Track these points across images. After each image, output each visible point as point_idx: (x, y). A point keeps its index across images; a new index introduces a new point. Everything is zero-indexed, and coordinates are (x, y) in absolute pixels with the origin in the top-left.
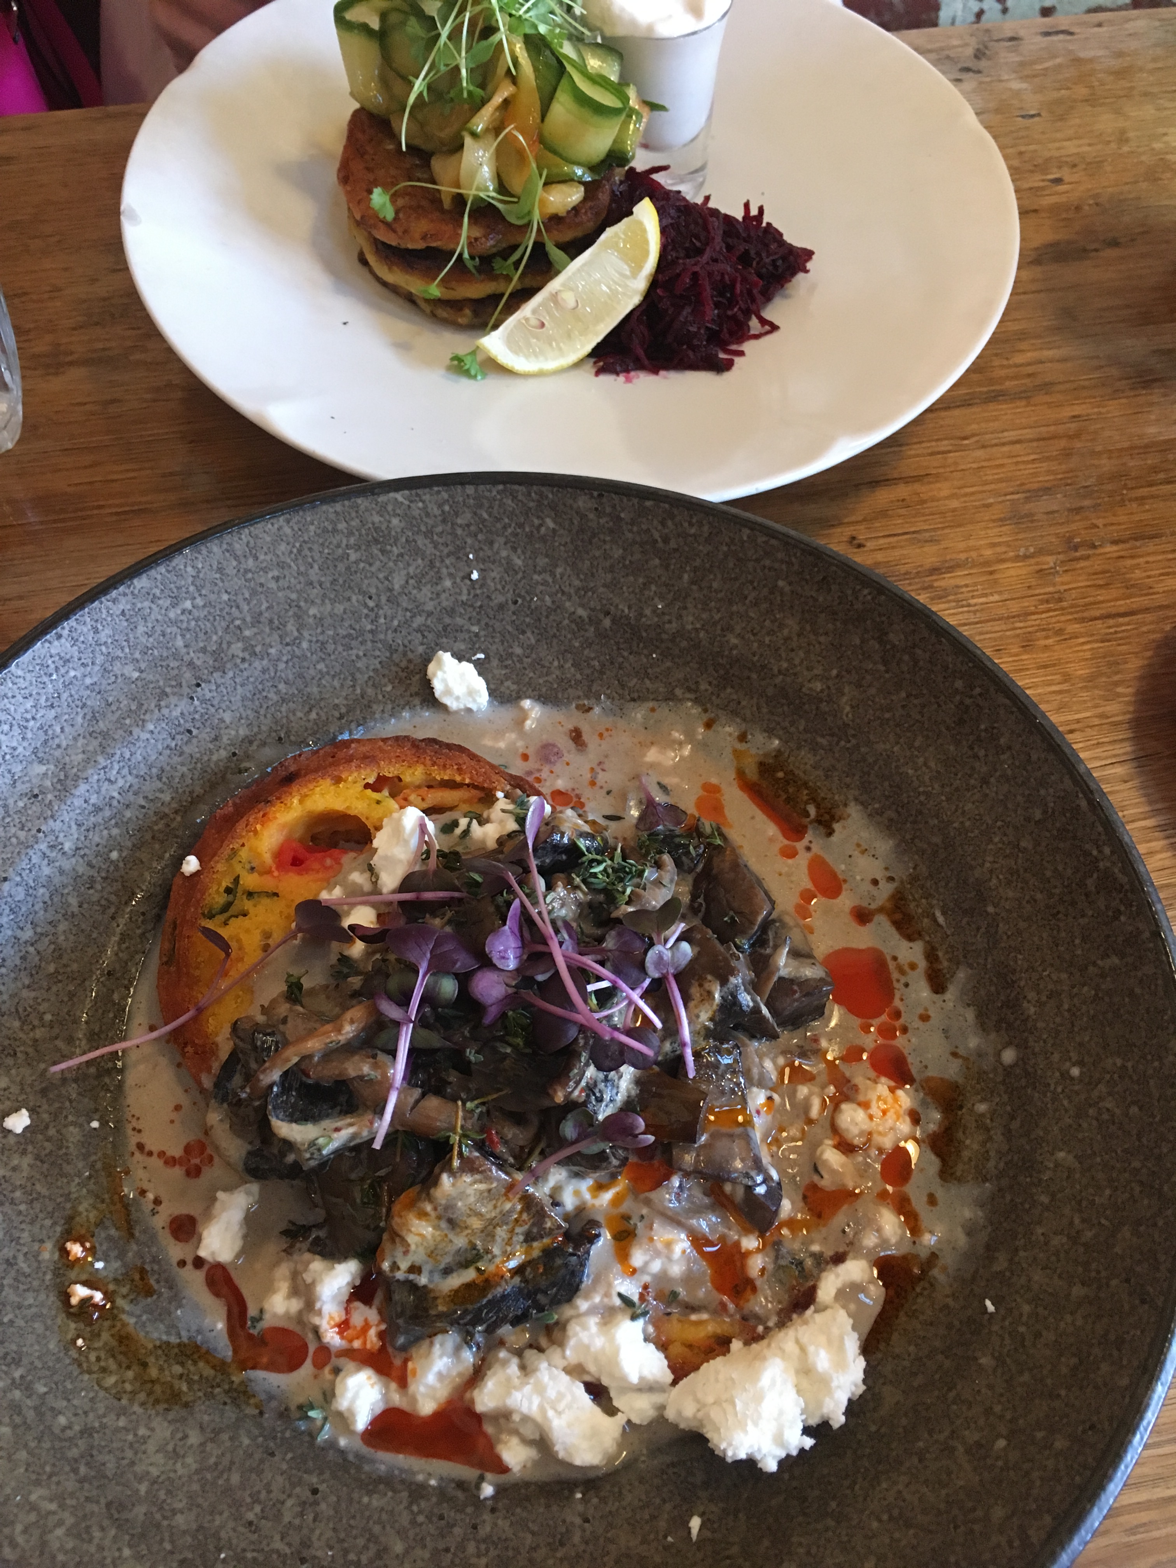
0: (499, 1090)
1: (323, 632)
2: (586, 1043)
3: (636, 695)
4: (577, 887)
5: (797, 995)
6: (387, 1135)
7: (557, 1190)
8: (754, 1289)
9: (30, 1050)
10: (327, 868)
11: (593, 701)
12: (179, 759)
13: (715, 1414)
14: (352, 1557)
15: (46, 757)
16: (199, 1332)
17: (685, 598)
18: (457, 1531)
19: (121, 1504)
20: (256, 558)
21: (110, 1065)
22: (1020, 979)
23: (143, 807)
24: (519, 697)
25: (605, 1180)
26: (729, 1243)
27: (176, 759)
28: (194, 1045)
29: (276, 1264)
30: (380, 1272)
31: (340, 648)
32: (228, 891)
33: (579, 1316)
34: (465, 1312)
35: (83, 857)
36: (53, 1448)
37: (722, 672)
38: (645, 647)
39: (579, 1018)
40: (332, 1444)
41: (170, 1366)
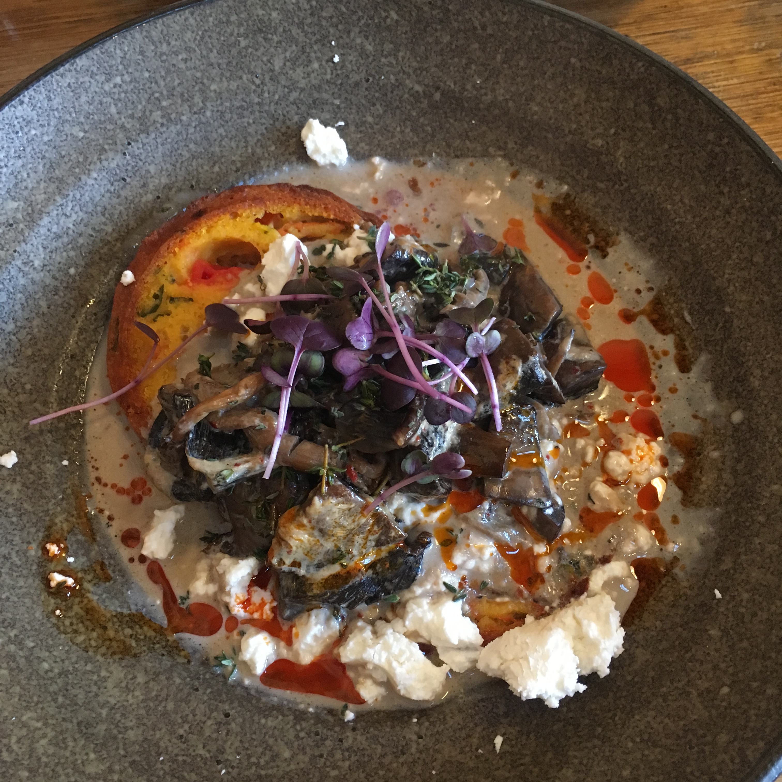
0: (356, 437)
1: (222, 104)
2: (421, 403)
3: (459, 153)
4: (414, 292)
5: (578, 373)
6: (273, 470)
7: (399, 510)
8: (543, 581)
9: (17, 410)
10: (228, 281)
11: (427, 158)
12: (118, 201)
13: (514, 667)
14: (253, 760)
15: (17, 195)
16: (143, 606)
17: (497, 76)
18: (328, 743)
19: (88, 724)
20: (169, 44)
21: (75, 421)
22: (749, 360)
23: (92, 236)
24: (371, 155)
25: (434, 504)
26: (525, 548)
27: (115, 201)
28: (134, 407)
29: (198, 560)
30: (271, 565)
31: (235, 117)
32: (156, 297)
33: (415, 598)
34: (333, 594)
35: (49, 271)
36: (39, 685)
37: (525, 134)
38: (466, 115)
39: (417, 385)
40: (239, 683)
41: (123, 629)
